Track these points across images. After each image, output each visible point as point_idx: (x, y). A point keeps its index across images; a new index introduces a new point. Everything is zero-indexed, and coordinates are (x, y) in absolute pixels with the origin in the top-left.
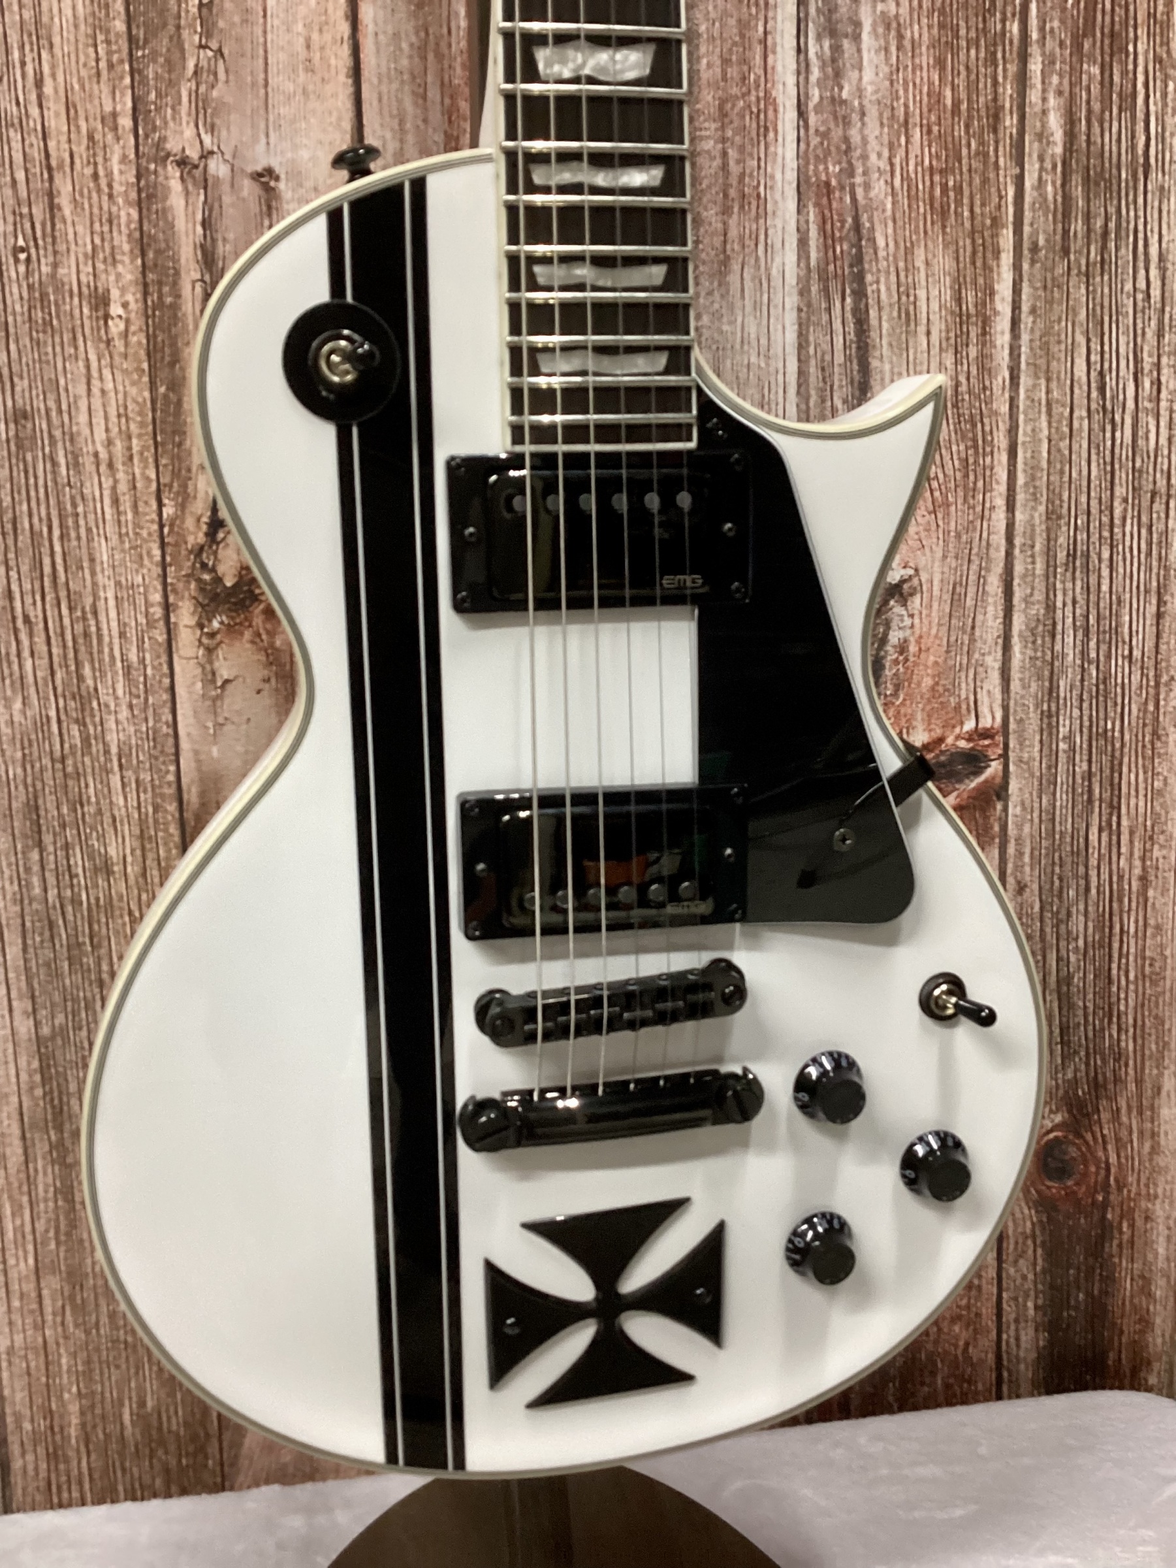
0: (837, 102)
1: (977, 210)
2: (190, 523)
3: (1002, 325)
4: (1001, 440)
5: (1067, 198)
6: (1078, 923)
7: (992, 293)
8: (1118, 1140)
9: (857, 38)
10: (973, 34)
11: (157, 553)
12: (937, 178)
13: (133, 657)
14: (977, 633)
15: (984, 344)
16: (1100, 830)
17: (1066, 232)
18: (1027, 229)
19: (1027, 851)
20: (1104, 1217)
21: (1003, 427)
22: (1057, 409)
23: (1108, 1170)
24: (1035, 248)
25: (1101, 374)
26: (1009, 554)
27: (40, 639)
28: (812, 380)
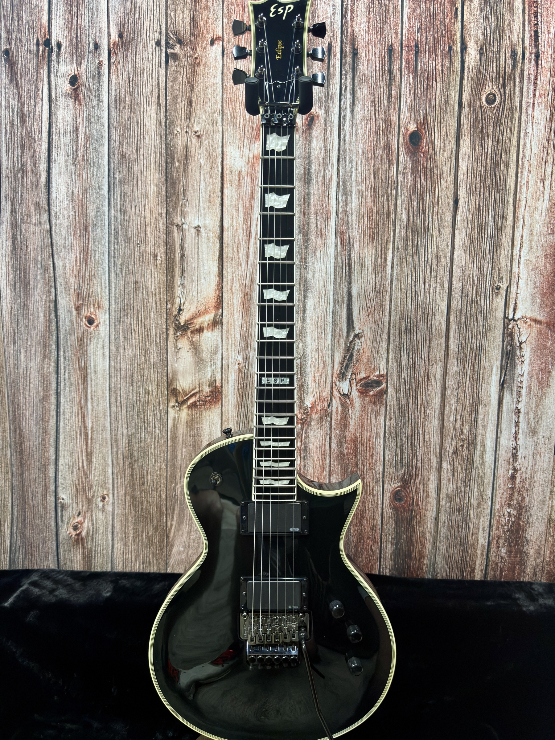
0: (346, 211)
1: (383, 238)
2: (174, 309)
3: (389, 268)
4: (388, 298)
5: (407, 236)
6: (406, 430)
7: (386, 260)
8: (416, 492)
9: (351, 195)
10: (383, 194)
11: (165, 316)
12: (371, 230)
13: (158, 341)
14: (380, 348)
15: (384, 273)
16: (412, 404)
17: (406, 245)
18: (396, 243)
19: (392, 408)
20: (412, 514)
21: (388, 294)
22: (403, 291)
23: (413, 501)
24: (398, 248)
25: (415, 282)
26: (389, 328)
27: (137, 335)
28: (337, 280)
